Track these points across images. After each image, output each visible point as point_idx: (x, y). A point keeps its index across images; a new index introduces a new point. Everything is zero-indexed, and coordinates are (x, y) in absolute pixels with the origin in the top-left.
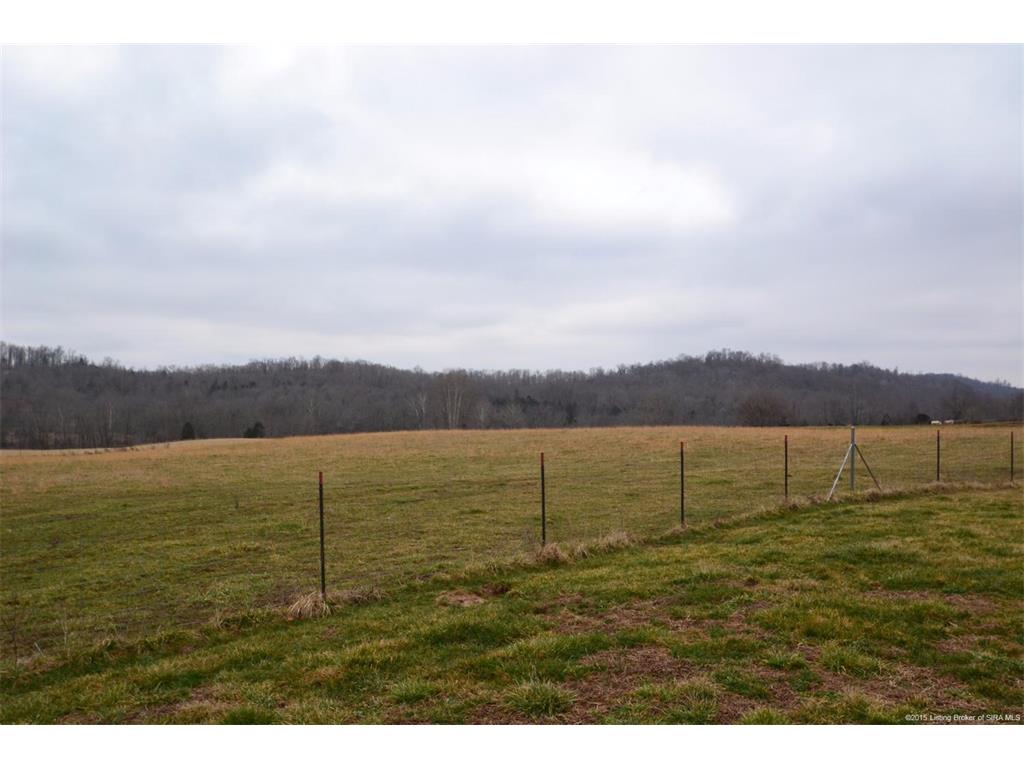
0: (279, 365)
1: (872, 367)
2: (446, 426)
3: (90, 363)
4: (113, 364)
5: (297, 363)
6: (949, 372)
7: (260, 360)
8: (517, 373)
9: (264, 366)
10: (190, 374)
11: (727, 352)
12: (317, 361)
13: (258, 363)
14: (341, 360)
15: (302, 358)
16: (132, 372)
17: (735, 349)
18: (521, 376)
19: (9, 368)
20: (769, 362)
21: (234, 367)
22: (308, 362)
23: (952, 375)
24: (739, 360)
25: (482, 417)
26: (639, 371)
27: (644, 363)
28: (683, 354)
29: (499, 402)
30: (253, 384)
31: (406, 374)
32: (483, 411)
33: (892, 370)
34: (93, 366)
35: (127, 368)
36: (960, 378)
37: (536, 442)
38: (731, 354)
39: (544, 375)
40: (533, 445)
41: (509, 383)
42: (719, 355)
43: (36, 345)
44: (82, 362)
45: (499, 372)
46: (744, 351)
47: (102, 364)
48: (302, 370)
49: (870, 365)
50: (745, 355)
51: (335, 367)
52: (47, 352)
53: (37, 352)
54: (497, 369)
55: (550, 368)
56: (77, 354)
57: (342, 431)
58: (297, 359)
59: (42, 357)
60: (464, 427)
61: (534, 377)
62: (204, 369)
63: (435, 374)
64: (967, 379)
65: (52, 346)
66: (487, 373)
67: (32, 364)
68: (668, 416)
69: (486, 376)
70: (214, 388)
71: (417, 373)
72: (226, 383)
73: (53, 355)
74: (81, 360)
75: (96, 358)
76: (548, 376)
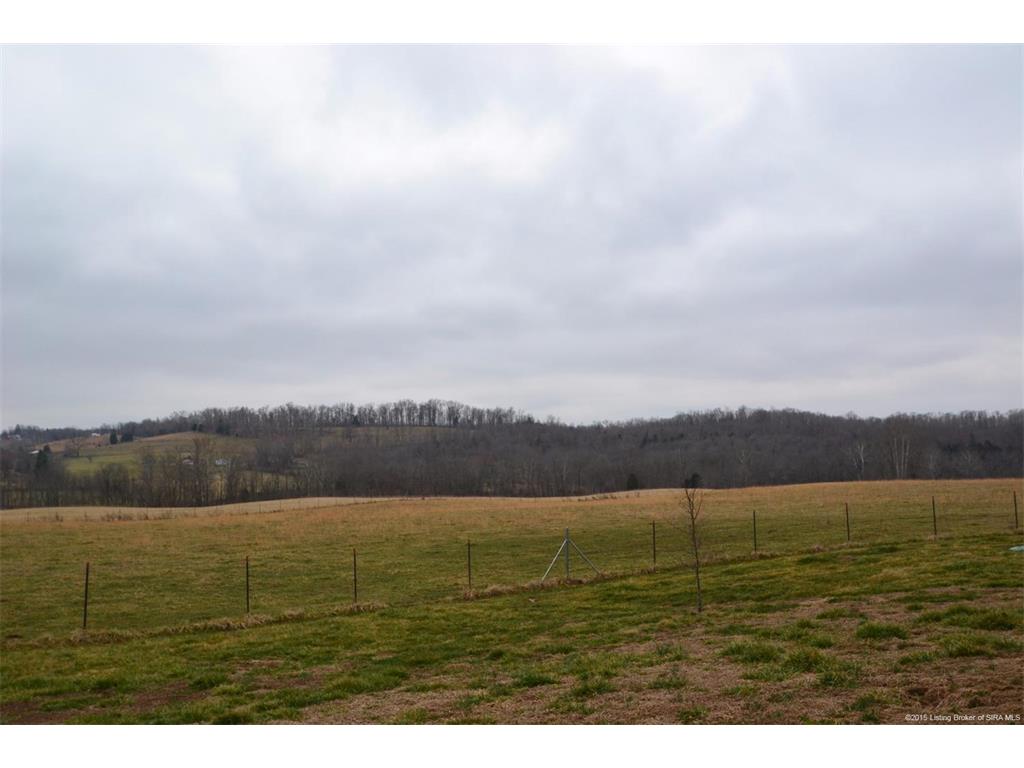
0: (705, 416)
2: (893, 477)
3: (536, 421)
4: (555, 421)
5: (723, 413)
7: (686, 413)
8: (970, 415)
9: (689, 417)
10: (621, 428)
12: (742, 411)
13: (684, 415)
14: (768, 409)
15: (727, 408)
16: (571, 428)
18: (976, 419)
19: (473, 427)
21: (662, 420)
22: (734, 413)
25: (931, 466)
29: (951, 449)
30: (682, 436)
31: (838, 420)
32: (932, 458)
34: (538, 424)
35: (568, 424)
37: (1003, 491)
39: (1007, 416)
40: (1000, 493)
41: (961, 426)
43: (493, 408)
44: (530, 421)
45: (948, 415)
47: (546, 421)
48: (728, 419)
51: (762, 416)
52: (502, 413)
53: (494, 413)
54: (945, 411)
55: (1013, 408)
56: (526, 414)
57: (775, 482)
58: (723, 409)
59: (498, 417)
60: (914, 477)
61: (992, 419)
62: (634, 423)
63: (871, 419)
65: (505, 408)
66: (933, 417)
67: (491, 423)
69: (931, 420)
70: (645, 441)
71: (851, 419)
72: (655, 436)
73: (505, 416)
74: (529, 419)
75: (541, 417)
76: (1011, 416)
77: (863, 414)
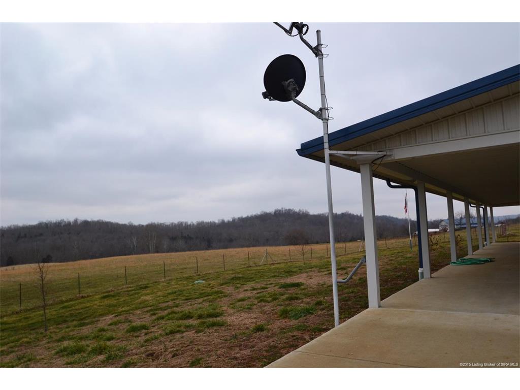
0: (55, 224)
1: (350, 214)
2: (149, 252)
5: (65, 222)
6: (385, 215)
7: (44, 221)
8: (181, 223)
9: (46, 224)
10: (4, 231)
11: (284, 209)
12: (76, 221)
13: (43, 223)
14: (89, 220)
15: (68, 219)
17: (287, 208)
18: (184, 225)
20: (303, 213)
21: (29, 225)
22: (71, 222)
23: (386, 216)
24: (289, 212)
25: (165, 247)
26: (242, 220)
27: (244, 216)
28: (263, 211)
29: (173, 239)
30: (41, 234)
31: (124, 225)
32: (166, 243)
33: (359, 215)
36: (390, 217)
37: (193, 257)
38: (286, 210)
39: (195, 224)
40: (192, 258)
41: (178, 228)
42: (280, 211)
45: (172, 223)
46: (291, 208)
48: (68, 225)
49: (350, 213)
50: (292, 210)
51: (86, 223)
54: (171, 222)
55: (198, 221)
57: (93, 257)
58: (65, 220)
60: (157, 252)
61: (190, 225)
62: (12, 227)
63: (139, 225)
64: (392, 218)
66: (166, 224)
68: (255, 242)
69: (166, 226)
70: (19, 237)
71: (130, 225)
72: (25, 234)
76: (197, 224)
77: (136, 223)
